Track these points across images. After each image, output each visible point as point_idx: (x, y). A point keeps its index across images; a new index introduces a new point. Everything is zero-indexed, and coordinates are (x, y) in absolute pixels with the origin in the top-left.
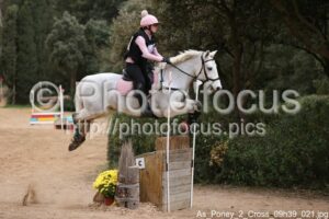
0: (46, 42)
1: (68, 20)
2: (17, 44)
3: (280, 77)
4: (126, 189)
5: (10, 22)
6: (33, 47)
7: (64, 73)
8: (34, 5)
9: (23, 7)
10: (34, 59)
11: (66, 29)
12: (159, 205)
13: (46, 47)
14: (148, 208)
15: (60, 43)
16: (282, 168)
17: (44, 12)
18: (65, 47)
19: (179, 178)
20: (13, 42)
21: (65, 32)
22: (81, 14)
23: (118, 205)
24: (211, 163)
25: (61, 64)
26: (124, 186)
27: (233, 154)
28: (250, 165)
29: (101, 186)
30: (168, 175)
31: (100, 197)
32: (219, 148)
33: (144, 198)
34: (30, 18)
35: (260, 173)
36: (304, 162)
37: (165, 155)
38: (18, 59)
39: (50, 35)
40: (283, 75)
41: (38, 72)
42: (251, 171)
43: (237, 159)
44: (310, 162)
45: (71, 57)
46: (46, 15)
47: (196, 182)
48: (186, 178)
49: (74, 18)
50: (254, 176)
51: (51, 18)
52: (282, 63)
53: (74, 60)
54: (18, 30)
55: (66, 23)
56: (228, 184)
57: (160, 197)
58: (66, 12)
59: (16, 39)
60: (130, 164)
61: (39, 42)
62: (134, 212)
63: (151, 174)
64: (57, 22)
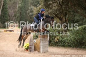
1: (32, 8)
2: (21, 13)
3: (81, 21)
4: (31, 48)
5: (19, 8)
6: (24, 14)
8: (25, 4)
9: (22, 5)
10: (25, 17)
12: (39, 51)
13: (27, 14)
14: (36, 52)
15: (30, 13)
16: (72, 43)
19: (45, 45)
20: (20, 13)
21: (31, 11)
22: (35, 6)
23: (29, 51)
25: (31, 18)
26: (30, 47)
27: (60, 39)
28: (64, 42)
29: (25, 47)
30: (41, 44)
32: (57, 37)
33: (35, 50)
34: (24, 7)
36: (77, 41)
37: (40, 39)
38: (21, 17)
39: (28, 11)
43: (61, 40)
44: (78, 41)
46: (27, 7)
48: (46, 45)
50: (65, 44)
54: (21, 10)
56: (59, 46)
57: (39, 49)
58: (32, 6)
59: (20, 12)
60: (32, 41)
61: (26, 13)
62: (33, 53)
63: (37, 44)
64: (30, 8)
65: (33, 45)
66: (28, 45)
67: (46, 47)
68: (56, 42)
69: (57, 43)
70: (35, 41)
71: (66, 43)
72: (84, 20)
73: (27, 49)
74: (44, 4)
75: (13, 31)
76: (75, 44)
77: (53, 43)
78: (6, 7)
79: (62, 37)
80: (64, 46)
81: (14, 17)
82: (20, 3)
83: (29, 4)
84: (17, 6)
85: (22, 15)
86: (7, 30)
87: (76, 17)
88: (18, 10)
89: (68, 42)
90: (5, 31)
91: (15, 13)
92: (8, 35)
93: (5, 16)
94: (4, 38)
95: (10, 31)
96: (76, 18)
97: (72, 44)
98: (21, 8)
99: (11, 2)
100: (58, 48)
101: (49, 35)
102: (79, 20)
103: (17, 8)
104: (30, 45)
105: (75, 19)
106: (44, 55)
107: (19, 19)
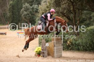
0: (21, 12)
1: (27, 5)
2: (13, 12)
3: (88, 20)
4: (44, 52)
5: (11, 6)
7: (26, 20)
8: (17, 1)
9: (14, 2)
10: (18, 16)
11: (26, 8)
12: (53, 57)
14: (50, 57)
16: (88, 46)
17: (20, 3)
18: (26, 13)
19: (59, 49)
20: (11, 12)
21: (26, 9)
22: (30, 3)
23: (41, 57)
24: (68, 45)
25: (25, 18)
28: (78, 45)
29: (37, 51)
30: (55, 48)
31: (37, 55)
32: (70, 40)
33: (49, 55)
34: (16, 5)
35: (82, 47)
37: (54, 42)
38: (13, 17)
39: (22, 10)
40: (89, 19)
41: (19, 20)
42: (79, 47)
43: (75, 43)
45: (28, 16)
46: (21, 4)
47: (63, 50)
49: (28, 5)
50: (80, 48)
51: (22, 5)
52: (88, 16)
53: (29, 17)
54: (13, 9)
55: (26, 6)
56: (73, 50)
57: (53, 54)
58: (26, 3)
60: (45, 45)
61: (19, 12)
62: (46, 58)
63: (50, 48)
64: (24, 6)
65: (46, 49)
66: (39, 50)
67: (60, 51)
68: (69, 46)
69: (70, 47)
70: (47, 45)
72: (91, 19)
73: (39, 54)
75: (5, 34)
76: (91, 47)
79: (75, 40)
80: (78, 50)
81: (2, 17)
82: (11, 0)
83: (23, 2)
85: (15, 14)
88: (9, 9)
91: (4, 12)
95: (2, 34)
98: (13, 6)
100: (72, 53)
101: (62, 38)
102: (85, 19)
103: (7, 6)
104: (43, 50)
107: (10, 19)
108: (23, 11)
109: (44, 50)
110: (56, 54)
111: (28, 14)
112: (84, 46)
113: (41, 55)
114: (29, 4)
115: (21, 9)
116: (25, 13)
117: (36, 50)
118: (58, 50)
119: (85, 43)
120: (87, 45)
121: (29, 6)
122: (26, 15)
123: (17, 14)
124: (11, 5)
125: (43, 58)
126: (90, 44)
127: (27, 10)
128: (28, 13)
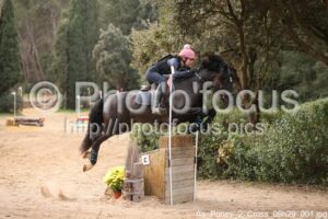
0: (93, 51)
1: (113, 31)
2: (68, 54)
4: (132, 184)
5: (62, 34)
6: (82, 56)
8: (83, 18)
9: (73, 21)
10: (85, 67)
11: (111, 40)
12: (162, 199)
13: (94, 56)
14: (152, 200)
15: (105, 53)
16: (283, 164)
17: (92, 24)
18: (110, 56)
20: (64, 52)
21: (110, 44)
22: (125, 26)
23: (125, 198)
24: (218, 160)
25: (107, 72)
26: (130, 181)
27: (238, 151)
28: (253, 162)
29: (110, 181)
30: (170, 170)
31: (110, 191)
32: (226, 146)
33: (148, 192)
34: (79, 30)
35: (262, 169)
37: (167, 152)
38: (69, 68)
39: (97, 46)
42: (255, 168)
43: (242, 156)
44: (307, 159)
45: (115, 65)
46: (94, 28)
48: (189, 173)
49: (118, 29)
50: (257, 172)
51: (97, 30)
52: (306, 69)
53: (119, 68)
54: (69, 41)
55: (111, 34)
56: (235, 179)
57: (164, 190)
58: (111, 25)
59: (67, 50)
60: (135, 161)
61: (88, 52)
62: (139, 205)
63: (155, 169)
64: (103, 33)
65: (138, 173)
66: (119, 176)
67: (189, 182)
68: (223, 165)
69: (227, 167)
70: (145, 159)
71: (258, 168)
73: (117, 189)
74: (175, 18)
76: (294, 170)
77: (208, 167)
78: (11, 29)
79: (242, 146)
80: (252, 178)
81: (38, 68)
82: (65, 15)
83: (101, 19)
84: (51, 26)
85: (75, 61)
86: (17, 121)
87: (284, 68)
88: (58, 43)
89: (268, 162)
90: (10, 123)
91: (45, 54)
92: (30, 139)
93: (8, 65)
94: (11, 150)
95: (30, 122)
96: (286, 71)
97: (282, 170)
98: (68, 33)
99: (30, 11)
100: (231, 187)
102: (295, 80)
103: (52, 35)
104: (129, 176)
105: (283, 76)
106: (185, 213)
107: (61, 75)
108: (101, 51)
109: (134, 178)
110: (171, 192)
111: (117, 61)
112: (269, 167)
113: (124, 193)
114: (122, 29)
115: (96, 42)
116: (107, 55)
117: (108, 177)
118: (182, 178)
119: (273, 156)
120: (279, 164)
121: (121, 33)
122: (110, 62)
123: (83, 59)
124: (62, 29)
125: (130, 202)
126: (288, 159)
127: (114, 46)
128: (115, 57)
